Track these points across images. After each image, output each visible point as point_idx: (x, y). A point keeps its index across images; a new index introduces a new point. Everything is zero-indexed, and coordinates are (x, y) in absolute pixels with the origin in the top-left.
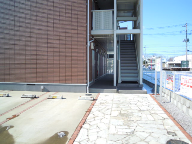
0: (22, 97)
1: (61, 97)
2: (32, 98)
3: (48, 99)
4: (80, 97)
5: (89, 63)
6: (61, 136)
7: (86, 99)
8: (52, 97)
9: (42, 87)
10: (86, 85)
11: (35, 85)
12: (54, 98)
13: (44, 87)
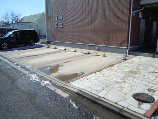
0: (82, 53)
1: (103, 55)
2: (87, 54)
3: (95, 55)
4: (116, 56)
5: (131, 30)
6: (78, 74)
7: (119, 58)
8: (97, 55)
9: (97, 48)
10: (127, 48)
11: (93, 46)
12: (99, 55)
13: (98, 48)
